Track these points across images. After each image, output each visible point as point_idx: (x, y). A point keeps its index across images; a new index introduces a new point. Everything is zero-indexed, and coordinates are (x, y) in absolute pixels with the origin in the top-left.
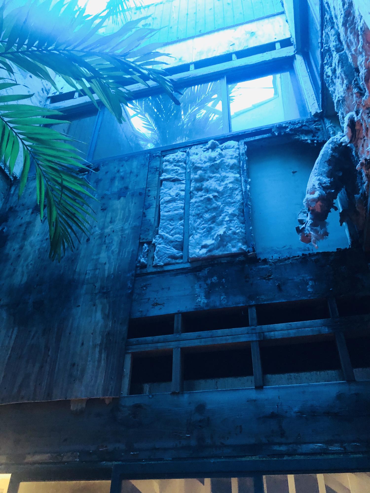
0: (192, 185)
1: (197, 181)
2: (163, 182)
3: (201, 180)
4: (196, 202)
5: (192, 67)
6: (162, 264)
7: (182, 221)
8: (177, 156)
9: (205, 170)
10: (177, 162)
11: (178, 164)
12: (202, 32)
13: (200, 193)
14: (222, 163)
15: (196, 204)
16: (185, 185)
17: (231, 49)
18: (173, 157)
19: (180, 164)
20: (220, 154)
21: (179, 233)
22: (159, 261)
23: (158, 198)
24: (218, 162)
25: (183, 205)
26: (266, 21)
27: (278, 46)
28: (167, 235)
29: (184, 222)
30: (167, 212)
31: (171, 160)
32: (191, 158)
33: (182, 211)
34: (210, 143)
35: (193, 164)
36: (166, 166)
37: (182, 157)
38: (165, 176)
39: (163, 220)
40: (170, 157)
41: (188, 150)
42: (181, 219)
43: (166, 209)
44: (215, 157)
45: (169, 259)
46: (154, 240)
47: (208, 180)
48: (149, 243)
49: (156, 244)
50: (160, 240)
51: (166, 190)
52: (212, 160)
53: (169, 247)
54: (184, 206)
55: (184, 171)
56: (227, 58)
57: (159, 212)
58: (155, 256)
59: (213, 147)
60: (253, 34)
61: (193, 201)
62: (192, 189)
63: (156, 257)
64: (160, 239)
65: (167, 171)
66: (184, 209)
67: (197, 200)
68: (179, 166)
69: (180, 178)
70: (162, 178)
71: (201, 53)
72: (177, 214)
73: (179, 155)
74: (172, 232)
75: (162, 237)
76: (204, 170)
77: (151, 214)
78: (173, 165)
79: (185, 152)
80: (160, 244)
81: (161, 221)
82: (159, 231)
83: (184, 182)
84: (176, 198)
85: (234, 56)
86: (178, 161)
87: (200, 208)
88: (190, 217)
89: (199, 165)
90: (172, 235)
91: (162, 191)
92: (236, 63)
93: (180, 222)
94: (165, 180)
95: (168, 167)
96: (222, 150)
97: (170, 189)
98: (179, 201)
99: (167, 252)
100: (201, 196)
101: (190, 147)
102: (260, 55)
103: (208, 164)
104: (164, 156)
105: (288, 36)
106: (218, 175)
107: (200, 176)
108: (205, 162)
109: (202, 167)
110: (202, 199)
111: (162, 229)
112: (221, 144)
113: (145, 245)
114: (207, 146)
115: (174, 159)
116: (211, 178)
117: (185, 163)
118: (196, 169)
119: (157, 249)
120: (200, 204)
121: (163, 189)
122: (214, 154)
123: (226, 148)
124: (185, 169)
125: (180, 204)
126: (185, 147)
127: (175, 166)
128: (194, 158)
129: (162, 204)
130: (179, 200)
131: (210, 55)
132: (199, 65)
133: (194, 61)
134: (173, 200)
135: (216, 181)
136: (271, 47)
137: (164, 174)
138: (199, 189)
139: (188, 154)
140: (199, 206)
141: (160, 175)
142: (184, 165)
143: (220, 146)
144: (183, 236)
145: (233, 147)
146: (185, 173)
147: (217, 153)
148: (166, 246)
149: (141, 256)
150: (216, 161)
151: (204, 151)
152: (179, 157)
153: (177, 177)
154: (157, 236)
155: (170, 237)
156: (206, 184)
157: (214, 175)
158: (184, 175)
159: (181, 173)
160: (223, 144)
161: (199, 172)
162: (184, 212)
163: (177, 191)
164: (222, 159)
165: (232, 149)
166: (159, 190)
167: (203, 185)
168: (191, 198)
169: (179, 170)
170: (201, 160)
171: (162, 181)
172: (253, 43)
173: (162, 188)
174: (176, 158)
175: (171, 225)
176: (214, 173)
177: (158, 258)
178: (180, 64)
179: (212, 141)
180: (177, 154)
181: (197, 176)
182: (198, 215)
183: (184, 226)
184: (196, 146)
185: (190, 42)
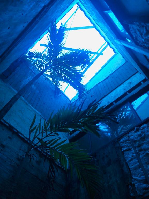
0: (137, 149)
1: (138, 147)
2: (124, 152)
3: (140, 146)
4: (142, 157)
6: (142, 194)
7: (141, 168)
9: (139, 141)
10: (125, 142)
13: (142, 152)
14: (145, 135)
16: (133, 151)
17: (125, 91)
19: (127, 142)
20: (142, 132)
21: (142, 175)
22: (140, 193)
23: (125, 160)
24: (143, 135)
26: (133, 77)
27: (142, 83)
28: (137, 178)
30: (132, 166)
31: (123, 141)
32: (130, 138)
33: (138, 163)
34: (135, 129)
35: (133, 140)
36: (122, 145)
38: (123, 149)
39: (132, 170)
41: (128, 135)
45: (144, 191)
46: (133, 182)
47: (143, 145)
48: (131, 184)
49: (134, 184)
50: (136, 182)
51: (127, 155)
52: (140, 135)
53: (141, 184)
54: (138, 160)
55: (130, 144)
56: (125, 94)
57: (129, 167)
58: (137, 190)
59: (138, 130)
60: (130, 83)
62: (137, 151)
65: (123, 147)
69: (130, 148)
72: (137, 166)
74: (139, 176)
75: (135, 179)
77: (125, 169)
78: (124, 144)
80: (136, 184)
82: (133, 177)
83: (132, 149)
84: (133, 158)
85: (127, 93)
87: (146, 159)
88: (144, 165)
89: (135, 140)
91: (125, 157)
93: (140, 169)
96: (142, 130)
99: (141, 187)
100: (144, 153)
101: (128, 133)
102: (137, 88)
103: (139, 138)
104: (119, 141)
105: (144, 78)
106: (146, 141)
107: (138, 144)
108: (137, 138)
109: (137, 140)
111: (134, 175)
113: (130, 186)
116: (143, 143)
117: (129, 140)
118: (135, 142)
119: (136, 187)
120: (145, 157)
122: (139, 133)
123: (143, 128)
125: (136, 160)
126: (126, 134)
128: (132, 137)
129: (128, 162)
130: (135, 158)
131: (119, 96)
132: (116, 101)
133: (114, 100)
135: (146, 144)
136: (139, 84)
138: (141, 150)
141: (121, 150)
142: (129, 142)
143: (140, 128)
144: (145, 176)
148: (139, 184)
149: (130, 192)
151: (135, 133)
152: (125, 139)
154: (133, 179)
155: (139, 178)
156: (143, 147)
158: (131, 146)
159: (129, 146)
162: (140, 164)
163: (132, 154)
164: (144, 133)
165: (146, 128)
167: (141, 148)
168: (139, 155)
170: (135, 137)
172: (132, 86)
173: (124, 155)
175: (137, 172)
176: (143, 141)
177: (139, 191)
182: (147, 163)
183: (143, 171)
184: (130, 132)
185: (109, 95)
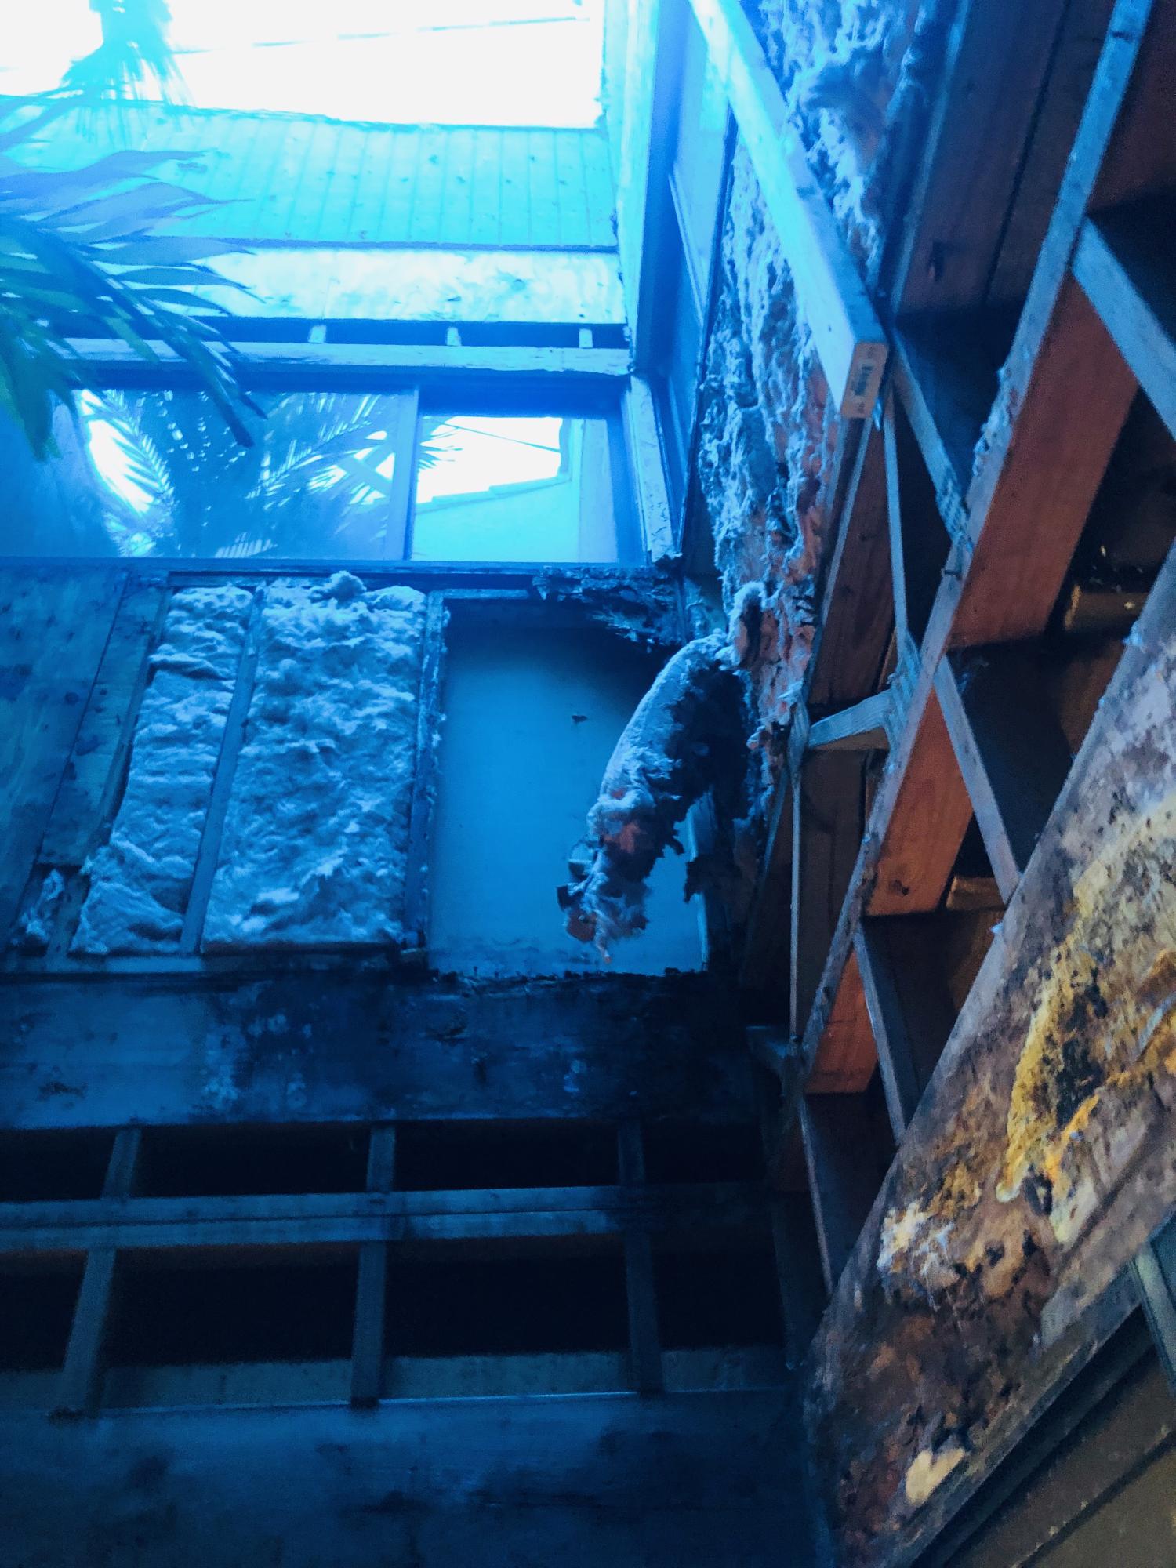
0: (254, 699)
1: (273, 688)
2: (159, 673)
3: (289, 688)
4: (258, 758)
5: (318, 334)
6: (103, 949)
7: (201, 813)
8: (221, 597)
9: (306, 660)
10: (216, 617)
11: (219, 624)
12: (370, 238)
13: (277, 731)
14: (366, 648)
15: (260, 765)
16: (230, 696)
17: (448, 313)
18: (207, 599)
19: (228, 625)
20: (363, 620)
21: (181, 852)
22: (96, 939)
23: (130, 720)
24: (352, 642)
25: (213, 759)
26: (562, 259)
27: (586, 337)
28: (139, 852)
29: (207, 815)
30: (154, 773)
31: (200, 605)
32: (267, 612)
33: (206, 779)
34: (336, 578)
35: (271, 632)
36: (178, 621)
37: (238, 605)
38: (166, 653)
39: (133, 797)
40: (199, 596)
41: (261, 586)
42: (196, 805)
43: (153, 765)
44: (346, 628)
45: (132, 936)
46: (89, 864)
47: (309, 694)
48: (70, 871)
49: (93, 878)
50: (112, 867)
51: (164, 700)
52: (333, 631)
53: (137, 894)
54: (218, 763)
55: (235, 650)
56: (431, 332)
57: (126, 769)
58: (83, 918)
59: (345, 595)
60: (519, 284)
61: (249, 750)
62: (252, 712)
63: (85, 924)
64: (114, 862)
65: (180, 641)
66: (214, 772)
67: (266, 751)
68: (221, 631)
69: (218, 670)
70: (156, 658)
71: (354, 298)
72: (187, 786)
73: (230, 594)
74: (159, 845)
75: (119, 856)
76: (304, 660)
77: (95, 774)
78: (201, 624)
79: (251, 589)
80: (107, 879)
81: (127, 803)
82: (115, 835)
83: (229, 684)
84: (194, 732)
85: (453, 335)
86: (222, 616)
87: (268, 778)
88: (231, 802)
89: (290, 641)
90: (157, 856)
91: (148, 702)
92: (456, 355)
93: (192, 815)
94: (165, 666)
95: (185, 628)
96: (371, 608)
97: (179, 699)
98: (201, 746)
99: (129, 911)
100: (281, 742)
101: (271, 577)
102: (532, 350)
103: (318, 643)
104: (177, 590)
105: (617, 318)
106: (347, 685)
107: (288, 676)
108: (311, 636)
109: (297, 649)
110: (282, 749)
111: (123, 829)
112: (370, 589)
113: (55, 876)
114: (327, 587)
115: (208, 605)
116: (322, 687)
117: (244, 624)
118: (280, 650)
119: (94, 894)
120: (269, 765)
121: (153, 697)
122: (343, 616)
123: (386, 605)
124: (242, 642)
125: (206, 755)
126: (250, 573)
127: (209, 627)
128: (275, 615)
129: (142, 744)
130: (201, 741)
131: (381, 314)
132: (342, 331)
133: (327, 316)
134: (182, 738)
135: (335, 702)
136: (564, 335)
137: (165, 647)
138: (277, 718)
139: (260, 600)
140: (269, 772)
141: (152, 647)
142: (241, 631)
143: (369, 594)
144: (196, 865)
145: (408, 608)
146: (239, 657)
147: (354, 616)
148: (127, 890)
149: (33, 911)
150: (347, 638)
151: (314, 601)
152: (225, 603)
153: (208, 664)
154: (103, 850)
155: (150, 860)
156: (302, 705)
157: (335, 681)
158: (233, 661)
159: (223, 655)
160: (377, 592)
161: (287, 663)
162: (212, 787)
163: (202, 711)
164: (369, 635)
165: (405, 614)
166: (137, 697)
167: (289, 707)
168: (246, 740)
169: (219, 643)
170: (298, 626)
171: (154, 668)
172: (515, 312)
173: (152, 690)
174: (218, 604)
175: (160, 821)
176: (334, 674)
177: (94, 928)
178: (283, 314)
179: (344, 573)
180: (221, 591)
181: (275, 675)
182: (259, 800)
183: (203, 830)
184: (289, 580)
185: (325, 256)
